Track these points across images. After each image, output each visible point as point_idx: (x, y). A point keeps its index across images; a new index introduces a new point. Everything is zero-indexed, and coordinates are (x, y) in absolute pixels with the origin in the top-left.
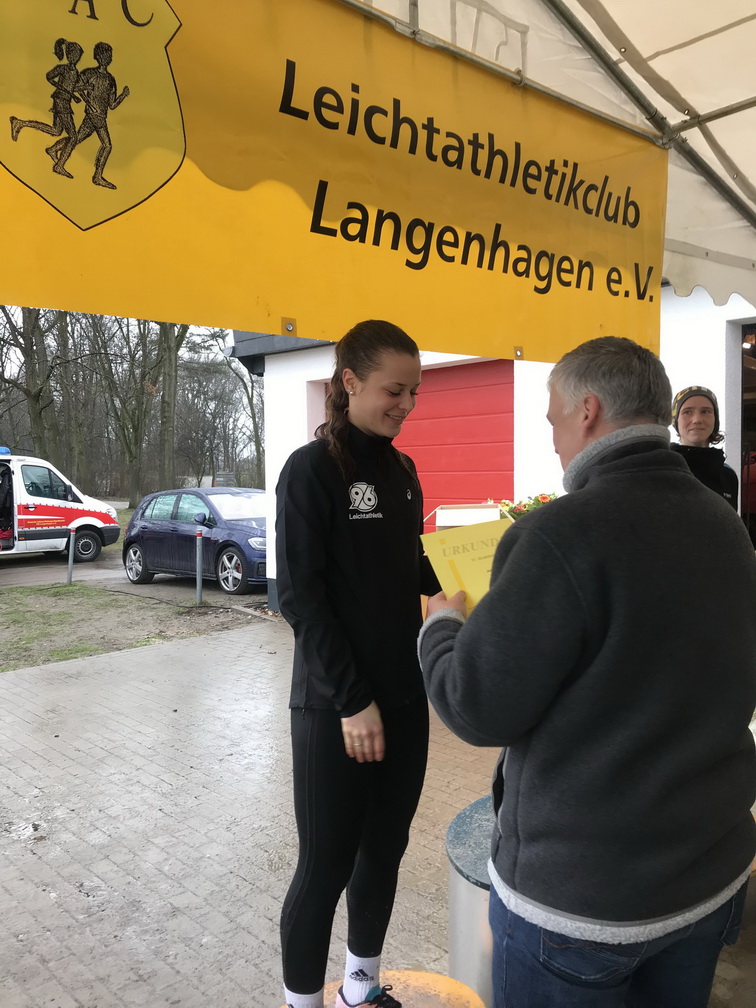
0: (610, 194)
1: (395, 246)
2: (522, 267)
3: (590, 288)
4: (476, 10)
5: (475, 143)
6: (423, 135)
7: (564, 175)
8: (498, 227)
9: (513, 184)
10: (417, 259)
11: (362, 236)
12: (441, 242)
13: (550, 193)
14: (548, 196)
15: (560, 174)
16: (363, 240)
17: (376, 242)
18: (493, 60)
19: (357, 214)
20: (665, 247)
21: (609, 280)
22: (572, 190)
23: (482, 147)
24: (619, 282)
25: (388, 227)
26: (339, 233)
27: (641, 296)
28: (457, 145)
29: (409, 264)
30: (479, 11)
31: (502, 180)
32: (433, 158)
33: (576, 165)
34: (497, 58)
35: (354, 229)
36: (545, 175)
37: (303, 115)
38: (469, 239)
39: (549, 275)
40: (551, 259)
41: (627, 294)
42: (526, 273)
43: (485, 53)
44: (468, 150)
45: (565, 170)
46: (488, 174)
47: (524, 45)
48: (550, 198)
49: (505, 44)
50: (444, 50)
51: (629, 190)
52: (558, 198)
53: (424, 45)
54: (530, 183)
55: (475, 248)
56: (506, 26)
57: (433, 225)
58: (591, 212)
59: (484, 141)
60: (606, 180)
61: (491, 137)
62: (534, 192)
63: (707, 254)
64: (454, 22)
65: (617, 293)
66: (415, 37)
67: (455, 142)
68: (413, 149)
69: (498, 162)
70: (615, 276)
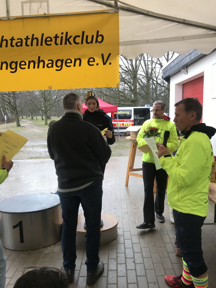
0: (87, 36)
1: (7, 69)
2: (50, 65)
3: (80, 65)
4: (29, 4)
5: (27, 38)
6: (9, 42)
7: (62, 37)
8: (39, 57)
9: (41, 45)
10: (14, 70)
12: (20, 65)
13: (57, 43)
14: (56, 44)
15: (60, 38)
17: (1, 69)
18: (37, 14)
20: (120, 45)
21: (89, 62)
22: (67, 40)
23: (29, 39)
24: (94, 61)
25: (4, 65)
27: (104, 64)
28: (21, 41)
29: (11, 72)
30: (30, 3)
31: (37, 45)
32: (13, 46)
33: (67, 33)
34: (38, 13)
36: (54, 40)
38: (29, 62)
39: (62, 65)
40: (62, 61)
41: (97, 64)
42: (52, 66)
43: (34, 13)
44: (24, 41)
45: (62, 35)
46: (32, 45)
47: (48, 5)
48: (58, 44)
49: (40, 8)
50: (17, 18)
51: (98, 32)
52: (61, 44)
53: (12, 20)
54: (48, 43)
55: (32, 64)
56: (41, 3)
57: (17, 61)
58: (78, 43)
59: (30, 37)
60: (83, 32)
61: (33, 35)
62: (51, 45)
63: (148, 42)
64: (23, 10)
65: (93, 65)
66: (8, 19)
67: (20, 41)
68: (7, 46)
69: (35, 41)
70: (91, 60)
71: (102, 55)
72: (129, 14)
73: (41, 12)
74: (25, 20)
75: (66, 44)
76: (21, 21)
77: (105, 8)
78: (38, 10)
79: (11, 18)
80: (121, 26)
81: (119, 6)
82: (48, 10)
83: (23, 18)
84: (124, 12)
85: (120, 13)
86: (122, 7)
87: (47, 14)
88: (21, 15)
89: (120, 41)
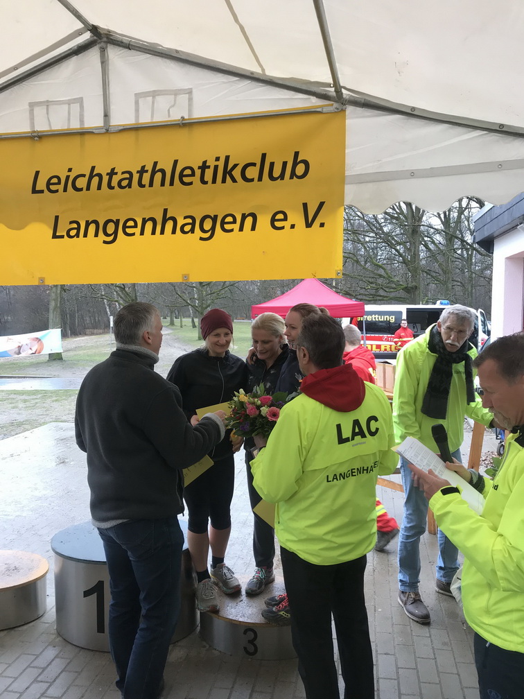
0: (272, 164)
1: (96, 235)
2: (187, 228)
3: (253, 228)
4: (151, 98)
5: (142, 171)
6: (105, 179)
7: (216, 167)
8: (165, 211)
9: (172, 184)
10: (111, 239)
11: (77, 235)
12: (125, 227)
13: (206, 180)
14: (203, 182)
15: (212, 167)
16: (78, 237)
17: (85, 235)
18: (166, 118)
19: (75, 226)
21: (273, 220)
22: (228, 173)
23: (147, 171)
24: (285, 219)
25: (92, 228)
26: (66, 236)
27: (309, 225)
28: (129, 176)
29: (105, 242)
30: (154, 97)
31: (163, 184)
32: (113, 188)
33: (227, 158)
34: (169, 116)
35: (73, 233)
36: (198, 172)
37: (42, 192)
38: (144, 221)
39: (213, 229)
40: (214, 219)
41: (293, 226)
42: (192, 231)
44: (136, 177)
45: (217, 163)
46: (151, 185)
47: (190, 100)
48: (206, 183)
49: (173, 106)
50: (125, 130)
51: (297, 154)
52: (214, 181)
53: (114, 133)
54: (186, 180)
55: (149, 226)
56: (176, 95)
57: (119, 220)
58: (252, 180)
59: (149, 168)
60: (264, 156)
61: (156, 164)
62: (191, 183)
63: (413, 174)
64: (137, 110)
65: (283, 228)
66: (107, 131)
67: (127, 176)
68: (99, 188)
69: (158, 176)
70: (280, 216)
71: (305, 205)
72: (369, 114)
73: (176, 116)
74: (142, 134)
75: (224, 181)
76: (132, 135)
77: (314, 102)
78: (169, 110)
79: (112, 130)
80: (350, 139)
81: (347, 97)
82: (190, 111)
83: (136, 129)
84: (359, 110)
85: (347, 112)
86: (352, 98)
87: (189, 119)
88: (134, 122)
89: (347, 173)
